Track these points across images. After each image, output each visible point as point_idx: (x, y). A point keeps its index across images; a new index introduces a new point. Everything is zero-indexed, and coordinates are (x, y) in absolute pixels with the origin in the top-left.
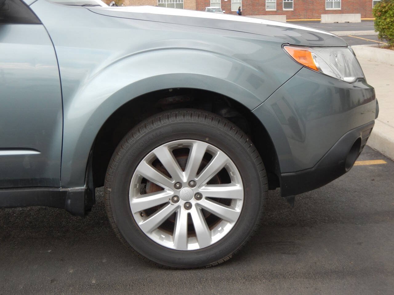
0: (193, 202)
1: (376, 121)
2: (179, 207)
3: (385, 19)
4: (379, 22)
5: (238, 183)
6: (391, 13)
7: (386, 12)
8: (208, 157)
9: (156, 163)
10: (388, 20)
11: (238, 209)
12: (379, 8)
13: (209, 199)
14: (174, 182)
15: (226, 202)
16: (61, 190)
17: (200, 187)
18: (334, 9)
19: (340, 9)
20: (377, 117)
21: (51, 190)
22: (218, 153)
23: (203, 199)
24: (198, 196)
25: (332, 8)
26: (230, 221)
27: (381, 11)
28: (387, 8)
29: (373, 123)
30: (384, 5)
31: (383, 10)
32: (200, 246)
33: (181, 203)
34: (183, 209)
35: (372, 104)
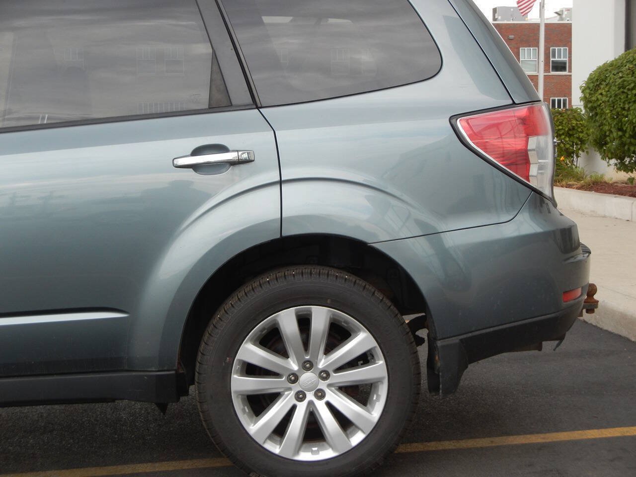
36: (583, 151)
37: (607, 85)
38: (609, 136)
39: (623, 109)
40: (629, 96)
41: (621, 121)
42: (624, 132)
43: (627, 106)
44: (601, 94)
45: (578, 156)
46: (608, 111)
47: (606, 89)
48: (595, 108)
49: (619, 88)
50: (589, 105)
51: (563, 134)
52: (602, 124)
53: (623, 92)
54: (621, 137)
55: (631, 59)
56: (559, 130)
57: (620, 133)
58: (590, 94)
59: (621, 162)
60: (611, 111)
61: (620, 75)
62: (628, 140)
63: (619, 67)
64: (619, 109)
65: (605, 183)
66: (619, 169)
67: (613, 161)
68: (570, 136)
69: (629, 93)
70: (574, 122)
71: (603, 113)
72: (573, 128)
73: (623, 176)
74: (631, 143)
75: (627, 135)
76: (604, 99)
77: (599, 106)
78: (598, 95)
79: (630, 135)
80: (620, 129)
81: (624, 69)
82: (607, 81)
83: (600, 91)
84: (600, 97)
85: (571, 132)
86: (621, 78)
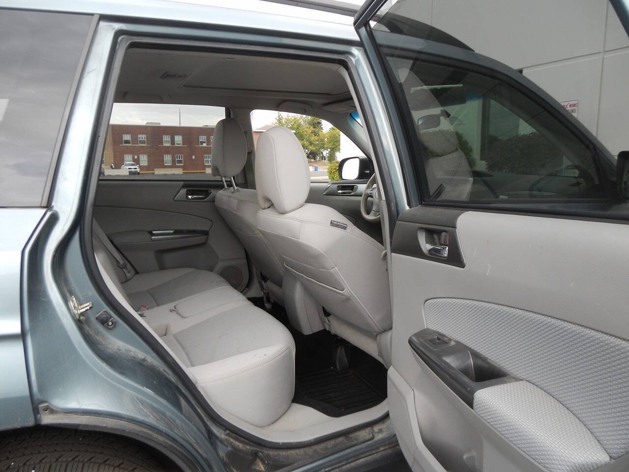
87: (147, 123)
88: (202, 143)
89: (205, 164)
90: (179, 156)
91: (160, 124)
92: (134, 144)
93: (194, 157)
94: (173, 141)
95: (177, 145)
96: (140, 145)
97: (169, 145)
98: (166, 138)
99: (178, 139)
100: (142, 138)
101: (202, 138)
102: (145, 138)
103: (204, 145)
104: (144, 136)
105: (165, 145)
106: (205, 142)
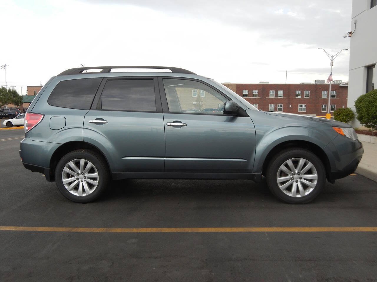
0: (299, 180)
1: (363, 155)
2: (294, 182)
3: (339, 117)
4: (336, 118)
5: (316, 174)
6: (342, 115)
7: (340, 114)
8: (305, 164)
9: (287, 166)
10: (341, 118)
11: (315, 183)
12: (337, 112)
13: (304, 179)
14: (292, 172)
15: (311, 181)
16: (253, 173)
17: (301, 175)
18: (302, 111)
19: (305, 111)
20: (363, 153)
21: (249, 173)
22: (309, 163)
23: (303, 179)
24: (301, 178)
25: (301, 111)
26: (312, 188)
27: (337, 114)
28: (340, 112)
29: (362, 156)
30: (339, 111)
31: (339, 113)
32: (301, 196)
33: (294, 180)
34: (295, 182)
35: (362, 149)
36: (351, 121)
37: (364, 101)
38: (364, 117)
39: (370, 109)
40: (372, 105)
41: (368, 112)
42: (370, 116)
43: (371, 108)
44: (362, 104)
45: (349, 122)
46: (364, 109)
47: (364, 103)
48: (360, 108)
49: (368, 102)
50: (358, 107)
51: (345, 115)
52: (362, 113)
53: (370, 104)
54: (368, 117)
55: (372, 93)
56: (344, 114)
57: (368, 116)
58: (358, 104)
59: (366, 125)
60: (365, 109)
61: (369, 98)
62: (371, 118)
63: (368, 96)
64: (368, 109)
65: (359, 131)
66: (366, 127)
67: (364, 124)
68: (347, 116)
69: (372, 104)
70: (349, 112)
71: (362, 110)
72: (348, 114)
73: (367, 129)
74: (371, 119)
75: (370, 117)
76: (363, 105)
77: (361, 108)
78: (361, 104)
79: (371, 117)
80: (368, 115)
81: (370, 97)
82: (364, 100)
83: (362, 103)
84: (362, 105)
85: (347, 115)
86: (369, 99)
87: (260, 82)
88: (298, 95)
89: (299, 111)
90: (280, 105)
91: (269, 82)
92: (250, 97)
93: (290, 106)
94: (276, 95)
95: (279, 97)
96: (253, 97)
97: (273, 97)
98: (272, 93)
99: (280, 93)
100: (256, 93)
101: (298, 92)
102: (257, 93)
103: (299, 97)
104: (257, 91)
105: (270, 97)
106: (300, 95)
